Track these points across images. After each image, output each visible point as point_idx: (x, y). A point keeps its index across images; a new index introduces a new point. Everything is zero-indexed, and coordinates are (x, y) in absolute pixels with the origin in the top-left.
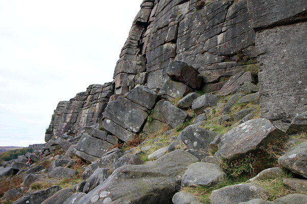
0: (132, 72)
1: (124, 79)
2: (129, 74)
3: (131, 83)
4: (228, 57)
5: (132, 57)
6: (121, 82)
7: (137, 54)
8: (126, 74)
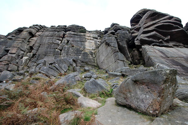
0: (24, 50)
1: (18, 51)
2: (22, 50)
3: (21, 54)
4: (83, 62)
5: (25, 44)
6: (16, 52)
7: (27, 44)
8: (20, 50)
